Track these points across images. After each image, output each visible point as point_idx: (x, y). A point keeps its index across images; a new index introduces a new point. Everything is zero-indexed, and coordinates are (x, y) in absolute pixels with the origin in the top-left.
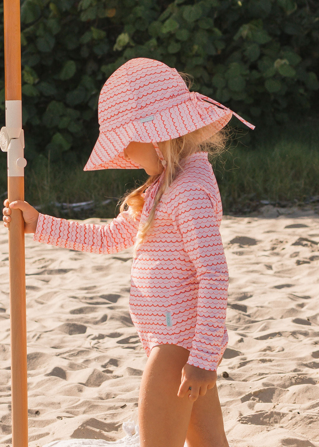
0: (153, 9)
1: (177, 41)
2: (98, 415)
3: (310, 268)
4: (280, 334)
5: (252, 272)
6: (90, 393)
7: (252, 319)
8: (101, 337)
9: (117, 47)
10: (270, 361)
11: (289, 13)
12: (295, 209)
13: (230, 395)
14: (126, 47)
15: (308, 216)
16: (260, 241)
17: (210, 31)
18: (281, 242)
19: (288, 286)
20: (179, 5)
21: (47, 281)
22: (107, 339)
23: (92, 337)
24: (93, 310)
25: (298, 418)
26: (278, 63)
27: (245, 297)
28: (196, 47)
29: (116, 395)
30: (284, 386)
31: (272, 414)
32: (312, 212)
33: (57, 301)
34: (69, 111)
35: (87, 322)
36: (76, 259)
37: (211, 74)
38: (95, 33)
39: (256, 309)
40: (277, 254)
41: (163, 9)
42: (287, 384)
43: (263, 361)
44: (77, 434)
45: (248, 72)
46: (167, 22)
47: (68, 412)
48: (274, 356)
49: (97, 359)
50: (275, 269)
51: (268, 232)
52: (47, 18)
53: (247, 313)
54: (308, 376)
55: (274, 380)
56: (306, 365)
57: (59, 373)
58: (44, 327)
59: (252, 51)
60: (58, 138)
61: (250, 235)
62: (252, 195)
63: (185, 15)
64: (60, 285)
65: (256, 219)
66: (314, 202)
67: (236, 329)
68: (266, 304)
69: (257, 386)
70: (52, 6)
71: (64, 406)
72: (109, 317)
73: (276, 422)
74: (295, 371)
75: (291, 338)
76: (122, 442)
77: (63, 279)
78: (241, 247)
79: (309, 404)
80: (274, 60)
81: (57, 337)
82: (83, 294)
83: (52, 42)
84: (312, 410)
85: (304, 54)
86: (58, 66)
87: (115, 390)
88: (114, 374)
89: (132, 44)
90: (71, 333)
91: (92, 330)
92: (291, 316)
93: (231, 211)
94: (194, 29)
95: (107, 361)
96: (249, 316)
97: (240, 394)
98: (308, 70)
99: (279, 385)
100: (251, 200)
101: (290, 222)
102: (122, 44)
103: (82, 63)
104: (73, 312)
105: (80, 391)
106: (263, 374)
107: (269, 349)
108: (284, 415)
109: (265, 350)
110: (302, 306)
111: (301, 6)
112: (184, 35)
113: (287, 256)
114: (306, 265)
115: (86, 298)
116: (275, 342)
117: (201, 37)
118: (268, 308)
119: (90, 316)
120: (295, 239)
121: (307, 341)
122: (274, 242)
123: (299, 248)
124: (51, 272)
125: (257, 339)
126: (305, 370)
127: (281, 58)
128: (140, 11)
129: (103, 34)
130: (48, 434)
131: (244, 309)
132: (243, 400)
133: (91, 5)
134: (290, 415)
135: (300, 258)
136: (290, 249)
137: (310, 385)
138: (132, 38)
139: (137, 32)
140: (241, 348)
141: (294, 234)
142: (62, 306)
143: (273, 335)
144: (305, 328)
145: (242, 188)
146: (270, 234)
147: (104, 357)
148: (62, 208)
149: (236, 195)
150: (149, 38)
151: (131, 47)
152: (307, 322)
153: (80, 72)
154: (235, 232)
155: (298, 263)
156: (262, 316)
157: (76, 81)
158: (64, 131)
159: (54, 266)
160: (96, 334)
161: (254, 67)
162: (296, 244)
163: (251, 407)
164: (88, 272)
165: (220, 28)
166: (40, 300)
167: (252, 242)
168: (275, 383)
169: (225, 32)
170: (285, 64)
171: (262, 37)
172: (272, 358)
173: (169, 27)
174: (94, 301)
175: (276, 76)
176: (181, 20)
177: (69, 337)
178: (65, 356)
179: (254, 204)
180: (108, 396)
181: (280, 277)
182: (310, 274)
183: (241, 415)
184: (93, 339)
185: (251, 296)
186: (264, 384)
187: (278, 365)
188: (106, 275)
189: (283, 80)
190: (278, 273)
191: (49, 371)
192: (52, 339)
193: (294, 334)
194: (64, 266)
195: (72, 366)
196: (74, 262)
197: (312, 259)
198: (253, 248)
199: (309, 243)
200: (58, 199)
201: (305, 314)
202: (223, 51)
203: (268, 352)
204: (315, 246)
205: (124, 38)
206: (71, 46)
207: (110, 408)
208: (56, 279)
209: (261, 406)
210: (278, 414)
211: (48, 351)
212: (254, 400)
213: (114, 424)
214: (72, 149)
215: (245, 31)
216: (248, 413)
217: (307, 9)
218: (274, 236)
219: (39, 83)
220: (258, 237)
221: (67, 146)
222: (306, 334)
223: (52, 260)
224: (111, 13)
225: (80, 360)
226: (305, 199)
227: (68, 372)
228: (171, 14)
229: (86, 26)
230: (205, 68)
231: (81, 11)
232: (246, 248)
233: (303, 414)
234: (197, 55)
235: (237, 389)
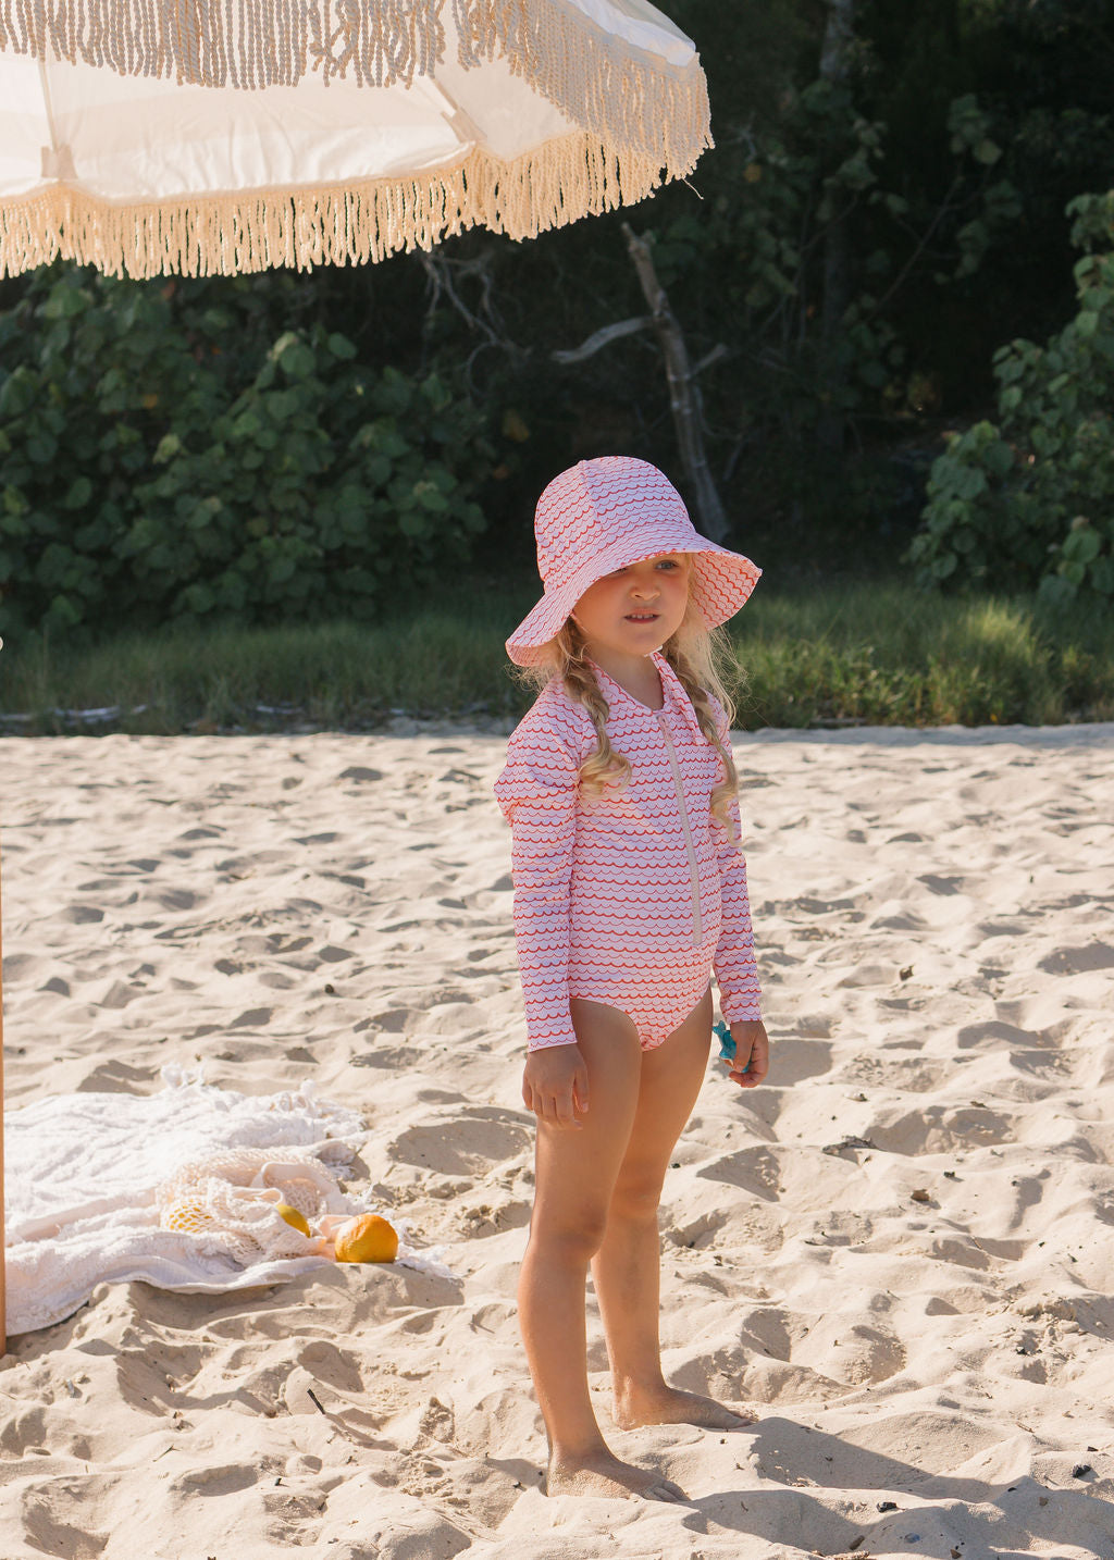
0: (219, 396)
1: (258, 449)
2: (122, 1055)
3: (468, 817)
4: (417, 923)
5: (375, 823)
6: (110, 1019)
7: (373, 899)
8: (128, 928)
9: (160, 457)
10: (401, 966)
11: (438, 408)
12: (445, 723)
13: (337, 1020)
14: (173, 457)
15: (466, 734)
16: (388, 775)
17: (311, 435)
18: (422, 776)
19: (432, 846)
20: (262, 391)
21: (40, 838)
22: (136, 932)
23: (114, 928)
24: (114, 884)
25: (445, 1057)
26: (421, 489)
27: (362, 863)
28: (288, 460)
29: (151, 1022)
30: (423, 1007)
31: (402, 1052)
32: (472, 728)
33: (56, 869)
34: (81, 560)
35: (105, 904)
36: (88, 802)
37: (312, 504)
38: (124, 434)
39: (378, 884)
40: (415, 795)
41: (236, 397)
42: (428, 1002)
43: (390, 966)
44: (87, 1086)
45: (371, 501)
46: (243, 418)
47: (72, 1050)
48: (405, 958)
49: (122, 963)
50: (411, 819)
51: (403, 760)
52: (44, 406)
53: (366, 890)
54: (461, 991)
55: (406, 997)
56: (459, 973)
57: (58, 986)
58: (35, 912)
59: (379, 468)
60: (62, 604)
61: (372, 765)
62: (376, 700)
63: (272, 407)
64: (62, 844)
65: (382, 737)
66: (475, 712)
67: (347, 916)
68: (395, 876)
69: (379, 1005)
70: (53, 388)
71: (66, 1041)
72: (141, 896)
73: (410, 1064)
74: (441, 982)
75: (436, 930)
76: (159, 1098)
77: (67, 833)
78: (357, 783)
79: (461, 1034)
80: (413, 481)
81: (56, 929)
82: (99, 857)
83: (53, 446)
84: (467, 1045)
85: (462, 473)
86: (62, 487)
87: (149, 1013)
88: (150, 987)
89: (184, 452)
90: (78, 921)
91: (113, 918)
92: (436, 893)
93: (342, 725)
94: (286, 430)
95: (137, 967)
96: (368, 894)
97: (352, 1019)
98: (469, 499)
99: (414, 1005)
100: (375, 708)
101: (436, 743)
102: (167, 452)
103: (101, 482)
104: (83, 888)
105: (93, 1014)
106: (388, 987)
107: (400, 947)
108: (422, 1053)
109: (393, 949)
110: (453, 878)
111: (458, 397)
112: (268, 440)
113: (431, 798)
114: (461, 813)
115: (103, 865)
116: (410, 937)
117: (297, 444)
118: (398, 881)
119: (111, 893)
120: (445, 771)
121: (461, 934)
122: (410, 776)
123: (451, 786)
124: (47, 823)
125: (381, 931)
126: (457, 980)
127: (426, 480)
128: (197, 398)
129: (136, 435)
130: (38, 1086)
131: (360, 882)
132: (358, 1029)
133: (117, 388)
134: (432, 1053)
135: (452, 801)
136: (435, 786)
137: (464, 1004)
138: (185, 442)
139: (193, 433)
140: (356, 947)
141: (441, 764)
142: (64, 879)
143: (406, 925)
144: (457, 914)
145: (361, 689)
146: (405, 764)
147: (132, 961)
148: (67, 718)
149: (350, 700)
150: (212, 443)
151: (183, 458)
152: (461, 904)
153: (99, 497)
154: (347, 760)
155: (449, 809)
156: (388, 894)
157: (90, 512)
158: (71, 593)
159: (53, 813)
160: (120, 923)
161: (381, 493)
162: (446, 779)
163: (370, 1039)
164: (109, 823)
165: (328, 430)
166: (30, 868)
167: (374, 775)
168: (410, 1002)
169: (335, 436)
170: (431, 490)
171: (395, 445)
172: (404, 962)
173: (244, 426)
174: (118, 869)
175: (417, 509)
176: (265, 416)
177: (76, 929)
178: (69, 958)
179: (378, 714)
180: (139, 1024)
181: (418, 831)
182: (467, 828)
183: (353, 1052)
184: (116, 931)
185: (372, 863)
186: (392, 1004)
187: (415, 973)
188: (136, 828)
189: (429, 515)
190: (417, 827)
191: (43, 983)
192: (48, 933)
193: (439, 923)
194: (69, 813)
195: (80, 976)
196: (85, 807)
197: (471, 803)
198: (377, 784)
199: (466, 778)
200: (61, 703)
201: (458, 891)
202: (332, 466)
203: (398, 952)
204: (475, 783)
205: (170, 443)
206: (84, 453)
207: (141, 1044)
208: (55, 835)
209: (386, 1039)
210: (413, 1051)
211: (40, 951)
212: (374, 1028)
213: (147, 1069)
214: (84, 622)
215: (367, 435)
216: (366, 1049)
217: (468, 401)
218: (410, 767)
219: (31, 513)
220: (384, 767)
221: (75, 618)
222: (458, 924)
223: (49, 804)
224: (150, 402)
225: (93, 965)
226: (461, 708)
227: (74, 984)
228: (248, 405)
229: (109, 422)
230: (302, 493)
231: (101, 397)
232: (365, 786)
233: (454, 1051)
234: (290, 473)
235: (347, 1012)
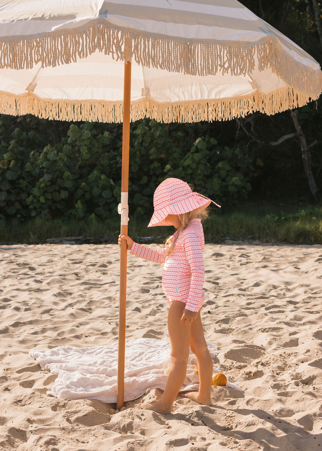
0: (181, 154)
1: (191, 168)
2: (154, 328)
3: (246, 267)
4: (233, 295)
5: (221, 268)
6: (151, 319)
7: (221, 288)
8: (156, 295)
9: (165, 170)
10: (228, 306)
11: (239, 157)
12: (240, 241)
13: (211, 320)
14: (169, 171)
15: (246, 244)
16: (225, 255)
17: (205, 164)
18: (234, 255)
19: (237, 274)
20: (192, 153)
21: (133, 270)
22: (158, 295)
23: (152, 294)
24: (153, 283)
25: (240, 331)
26: (234, 179)
27: (218, 278)
28: (199, 171)
29: (162, 320)
30: (234, 317)
31: (228, 329)
32: (247, 243)
33: (137, 279)
34: (144, 197)
35: (150, 288)
36: (146, 261)
37: (205, 183)
38: (156, 164)
39: (222, 284)
40: (232, 261)
41: (185, 155)
42: (235, 316)
43: (225, 306)
44: (145, 336)
45: (221, 182)
46: (187, 160)
47: (141, 327)
48: (229, 304)
49: (154, 304)
50: (231, 267)
51: (229, 251)
52: (135, 157)
53: (219, 286)
54: (244, 313)
55: (230, 315)
56: (244, 309)
57: (138, 310)
58: (132, 290)
59: (223, 173)
60: (139, 209)
61: (221, 252)
62: (222, 235)
63: (195, 157)
64: (139, 272)
65: (223, 245)
66: (248, 239)
67: (214, 293)
68: (227, 282)
69: (222, 317)
70: (138, 152)
71: (139, 324)
72: (159, 286)
73: (230, 333)
74: (239, 311)
75: (237, 297)
76: (164, 340)
77: (140, 269)
78: (217, 257)
79: (244, 325)
80: (232, 177)
81: (137, 294)
82: (148, 276)
83: (137, 168)
84: (246, 328)
85: (245, 175)
86: (140, 178)
87: (161, 317)
88: (161, 310)
89: (172, 169)
90: (143, 293)
91: (152, 292)
92: (238, 287)
93: (213, 242)
94: (199, 163)
95: (158, 305)
96: (219, 287)
97: (215, 320)
98: (247, 182)
99: (231, 317)
100: (222, 237)
101: (238, 247)
102: (167, 169)
103: (150, 177)
104: (144, 284)
105: (147, 317)
106: (225, 312)
107: (228, 301)
108: (234, 330)
109: (226, 302)
110: (242, 283)
111: (244, 155)
112: (194, 166)
113: (237, 261)
114: (245, 265)
115: (150, 278)
116: (231, 299)
117: (202, 167)
118: (228, 283)
119: (152, 285)
120: (240, 254)
121: (244, 298)
122: (231, 255)
123: (242, 258)
124: (135, 266)
125: (223, 297)
126: (243, 310)
127: (236, 177)
128: (175, 155)
129: (159, 165)
130: (132, 336)
131: (217, 284)
132: (216, 323)
133: (154, 152)
134: (236, 330)
135: (242, 262)
136: (238, 259)
137: (245, 317)
138: (172, 167)
139: (174, 164)
140: (216, 301)
141: (239, 252)
142: (139, 281)
143: (230, 295)
144: (243, 292)
145: (218, 232)
146: (229, 252)
147: (157, 303)
148: (140, 239)
149: (215, 235)
150: (179, 167)
151: (171, 171)
152: (244, 290)
153: (149, 181)
154: (215, 251)
155: (241, 265)
156: (225, 287)
157: (147, 185)
158: (142, 206)
159: (136, 264)
160: (154, 293)
161: (224, 180)
162: (240, 256)
163: (220, 326)
164: (151, 267)
165: (210, 163)
166: (130, 278)
167: (221, 255)
168: (230, 316)
169: (211, 165)
170: (237, 179)
171: (228, 167)
172: (229, 305)
173: (188, 162)
174: (153, 279)
175: (233, 184)
176: (193, 159)
177: (142, 295)
178: (140, 302)
179: (222, 239)
180: (158, 320)
181: (233, 270)
182: (246, 270)
183: (215, 329)
184: (153, 295)
185: (221, 278)
186: (226, 316)
187: (232, 308)
188: (158, 268)
189: (236, 186)
190: (232, 269)
191: (133, 309)
192: (135, 295)
193: (239, 295)
194: (141, 264)
195: (143, 307)
196: (145, 262)
197: (247, 263)
198: (222, 258)
199: (246, 256)
200: (139, 235)
201: (243, 287)
202: (211, 173)
203: (227, 303)
204: (248, 258)
205: (168, 167)
206: (146, 170)
207: (159, 325)
208: (137, 270)
209: (224, 326)
210: (231, 329)
211: (133, 300)
212: (221, 323)
213: (161, 332)
214: (145, 214)
215: (220, 165)
216: (219, 328)
217: (247, 155)
218: (231, 253)
219: (131, 185)
220: (224, 253)
221: (143, 213)
222: (244, 295)
223: (136, 261)
224: (163, 156)
225: (147, 304)
226: (244, 237)
227: (142, 309)
228: (189, 157)
229: (152, 161)
230: (203, 180)
231: (150, 155)
232: (219, 258)
233: (242, 329)
234: (200, 175)
235: (214, 318)
